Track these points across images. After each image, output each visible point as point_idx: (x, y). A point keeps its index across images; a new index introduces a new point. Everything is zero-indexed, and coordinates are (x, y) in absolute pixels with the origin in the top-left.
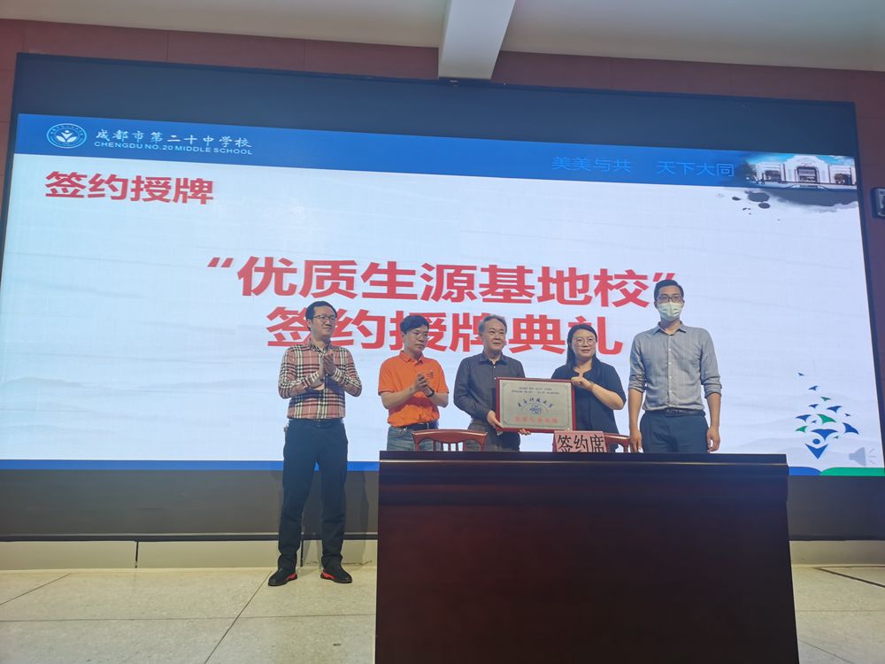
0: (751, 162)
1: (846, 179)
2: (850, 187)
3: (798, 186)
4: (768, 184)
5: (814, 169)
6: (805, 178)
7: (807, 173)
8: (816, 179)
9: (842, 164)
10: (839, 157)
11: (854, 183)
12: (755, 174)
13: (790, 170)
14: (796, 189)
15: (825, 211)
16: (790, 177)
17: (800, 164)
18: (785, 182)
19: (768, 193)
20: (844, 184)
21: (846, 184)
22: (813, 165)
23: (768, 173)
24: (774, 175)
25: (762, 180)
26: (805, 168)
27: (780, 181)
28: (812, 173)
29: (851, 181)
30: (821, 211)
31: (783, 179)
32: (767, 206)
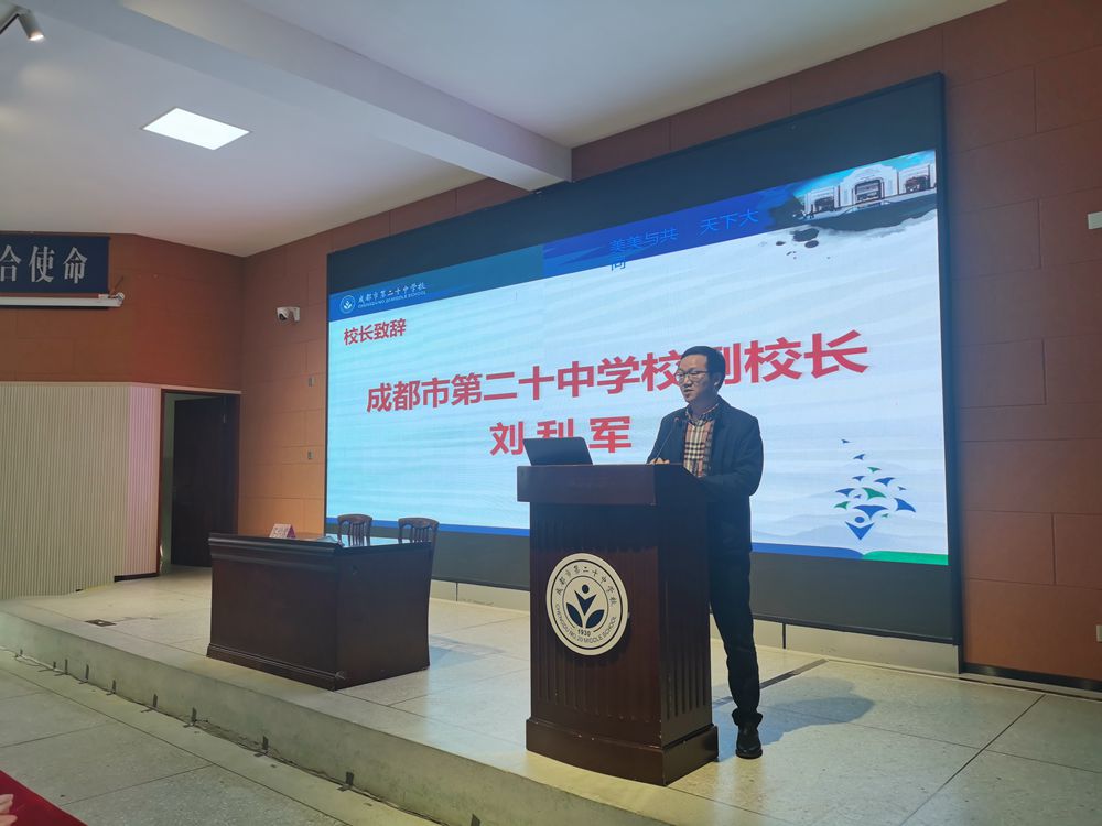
0: (798, 195)
1: (922, 182)
2: (927, 193)
3: (855, 209)
4: (817, 216)
5: (878, 181)
6: (865, 196)
7: (868, 188)
8: (879, 193)
9: (918, 163)
10: (915, 155)
11: (932, 185)
12: (803, 208)
13: (846, 192)
14: (852, 213)
15: (889, 233)
16: (846, 200)
17: (860, 180)
18: (840, 208)
19: (816, 228)
20: (920, 190)
21: (922, 189)
22: (877, 176)
23: (818, 203)
24: (825, 204)
25: (812, 214)
26: (866, 183)
27: (833, 209)
28: (874, 187)
29: (929, 184)
30: (883, 235)
31: (836, 206)
32: (816, 244)
